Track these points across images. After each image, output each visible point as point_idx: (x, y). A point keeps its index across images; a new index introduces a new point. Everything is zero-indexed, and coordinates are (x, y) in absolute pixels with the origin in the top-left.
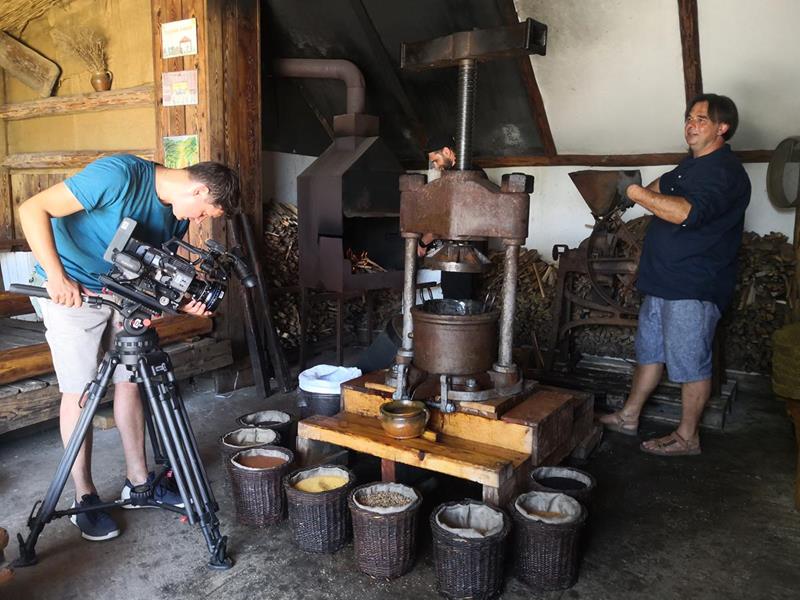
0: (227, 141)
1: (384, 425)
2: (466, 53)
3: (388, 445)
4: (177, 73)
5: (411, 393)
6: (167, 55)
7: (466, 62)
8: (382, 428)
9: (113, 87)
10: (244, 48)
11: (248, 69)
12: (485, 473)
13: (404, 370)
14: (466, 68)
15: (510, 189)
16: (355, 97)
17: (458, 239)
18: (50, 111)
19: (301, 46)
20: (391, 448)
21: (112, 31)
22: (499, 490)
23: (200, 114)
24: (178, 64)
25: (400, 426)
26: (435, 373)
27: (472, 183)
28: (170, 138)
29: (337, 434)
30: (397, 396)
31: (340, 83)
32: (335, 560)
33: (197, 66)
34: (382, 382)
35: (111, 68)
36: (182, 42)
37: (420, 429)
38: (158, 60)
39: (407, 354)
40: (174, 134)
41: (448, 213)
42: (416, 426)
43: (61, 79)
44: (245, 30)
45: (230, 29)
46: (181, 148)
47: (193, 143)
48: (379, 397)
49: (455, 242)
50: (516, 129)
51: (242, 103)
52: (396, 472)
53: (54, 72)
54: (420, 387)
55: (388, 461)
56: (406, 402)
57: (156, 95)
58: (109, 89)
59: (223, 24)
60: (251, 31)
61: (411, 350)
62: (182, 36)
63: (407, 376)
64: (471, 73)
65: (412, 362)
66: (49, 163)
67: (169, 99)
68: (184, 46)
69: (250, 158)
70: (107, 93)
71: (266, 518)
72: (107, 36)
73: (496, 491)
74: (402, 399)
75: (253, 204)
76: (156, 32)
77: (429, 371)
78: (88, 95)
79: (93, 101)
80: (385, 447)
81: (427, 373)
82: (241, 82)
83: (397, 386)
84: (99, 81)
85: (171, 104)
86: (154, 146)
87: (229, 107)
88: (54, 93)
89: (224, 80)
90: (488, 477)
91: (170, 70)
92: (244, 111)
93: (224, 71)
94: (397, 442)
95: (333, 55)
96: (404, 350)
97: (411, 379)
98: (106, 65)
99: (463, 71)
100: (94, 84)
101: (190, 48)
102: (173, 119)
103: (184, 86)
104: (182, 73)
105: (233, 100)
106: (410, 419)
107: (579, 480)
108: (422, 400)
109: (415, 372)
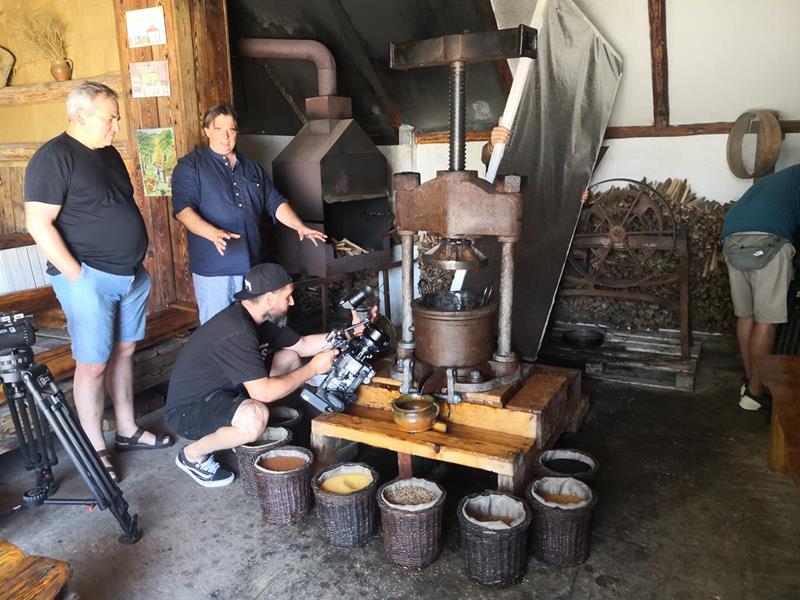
1: (397, 420)
2: (458, 56)
3: (403, 439)
4: (146, 63)
5: (420, 388)
6: (132, 45)
7: (458, 66)
8: (394, 422)
9: (74, 76)
10: (213, 35)
11: (218, 57)
12: (500, 463)
13: (410, 365)
14: (458, 70)
15: (506, 190)
16: (327, 80)
17: (456, 237)
18: (6, 102)
19: (266, 25)
20: (407, 443)
21: (68, 16)
22: (514, 477)
23: (174, 106)
24: (146, 54)
25: (413, 421)
26: (439, 365)
27: (468, 184)
28: (144, 131)
29: (352, 431)
30: (405, 389)
31: (310, 64)
32: (366, 553)
33: (167, 56)
34: (389, 376)
35: (71, 56)
36: (149, 30)
37: (432, 422)
38: (123, 48)
39: (408, 346)
40: (147, 126)
41: (445, 213)
42: (429, 420)
43: (16, 67)
44: (212, 15)
45: (197, 15)
46: (156, 141)
47: (168, 136)
48: (385, 390)
49: (452, 240)
50: (485, 105)
51: (214, 92)
52: (412, 464)
53: (8, 60)
54: (428, 381)
55: (404, 454)
56: (415, 396)
57: (124, 86)
58: (70, 79)
59: (191, 10)
60: (217, 15)
61: (411, 342)
62: (148, 25)
63: (413, 369)
64: (463, 74)
65: (414, 353)
66: (10, 157)
67: (139, 90)
68: (151, 34)
70: (69, 83)
71: (293, 516)
72: (64, 21)
73: (511, 479)
74: (410, 393)
76: (120, 21)
77: (434, 364)
78: (48, 85)
79: (54, 92)
80: (401, 441)
81: (432, 366)
82: (212, 71)
83: (403, 378)
84: (59, 71)
85: (142, 95)
86: (126, 137)
87: (202, 96)
88: (8, 83)
89: (196, 69)
90: (502, 467)
91: (138, 60)
92: (217, 99)
93: (196, 60)
94: (412, 436)
95: (301, 35)
96: (405, 342)
97: (416, 372)
98: (65, 53)
99: (455, 73)
100: (54, 74)
101: (159, 38)
102: (145, 111)
103: (154, 77)
104: (152, 63)
105: (205, 88)
106: (425, 414)
107: (582, 460)
108: (431, 394)
109: (419, 366)
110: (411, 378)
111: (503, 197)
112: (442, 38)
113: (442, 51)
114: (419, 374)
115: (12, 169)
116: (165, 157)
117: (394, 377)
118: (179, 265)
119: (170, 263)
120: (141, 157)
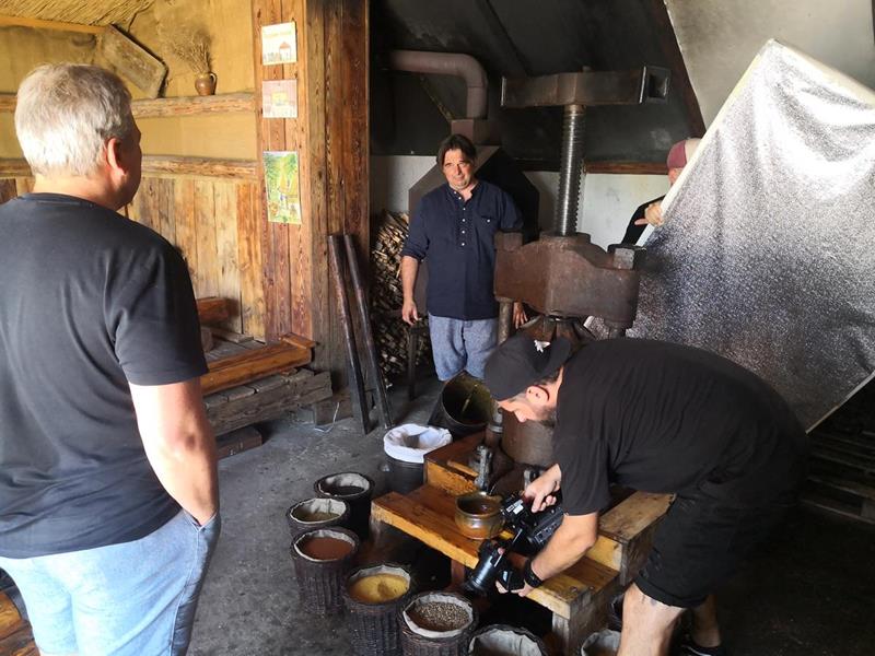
0: (330, 157)
2: (572, 99)
3: (458, 547)
4: (277, 82)
5: (491, 487)
6: (266, 62)
7: (574, 109)
9: (217, 91)
10: (349, 51)
11: (355, 73)
12: (555, 600)
14: (573, 116)
15: (615, 266)
16: (475, 100)
17: (555, 314)
18: (157, 114)
19: (419, 36)
20: (461, 551)
21: (214, 29)
22: (570, 622)
23: (299, 129)
24: (278, 72)
26: (520, 462)
27: (571, 253)
28: (271, 153)
30: (480, 482)
33: (296, 75)
34: (466, 464)
35: (215, 70)
36: (282, 47)
37: (498, 529)
38: (258, 64)
39: (497, 430)
40: (274, 149)
42: (493, 526)
43: (168, 78)
44: (352, 29)
45: (333, 30)
46: (281, 164)
47: (293, 160)
48: (462, 478)
49: (551, 317)
51: (347, 113)
53: (160, 73)
54: (501, 480)
55: (457, 563)
56: (484, 495)
57: (257, 104)
58: (214, 94)
59: (326, 25)
60: (358, 29)
61: (501, 425)
62: (282, 41)
63: (491, 463)
64: (578, 120)
65: (498, 441)
66: (157, 169)
67: (269, 110)
68: (283, 52)
69: (355, 172)
70: (211, 98)
71: (328, 608)
72: (211, 34)
73: (566, 623)
75: (358, 223)
76: (256, 36)
78: (191, 98)
79: (197, 106)
80: (455, 548)
81: (513, 460)
82: (346, 89)
83: (480, 470)
84: (202, 85)
85: (271, 116)
86: (255, 157)
87: (331, 118)
88: (161, 93)
89: (326, 88)
90: (559, 606)
91: (270, 79)
92: (349, 121)
93: (326, 79)
95: (454, 49)
96: (494, 424)
97: (493, 465)
98: (210, 66)
99: (570, 118)
100: (197, 88)
101: (289, 56)
102: (274, 132)
103: (283, 97)
104: (282, 82)
105: (336, 110)
109: (500, 458)
110: (487, 471)
111: (610, 272)
112: (556, 76)
113: (555, 92)
114: (497, 468)
115: (161, 180)
116: (288, 182)
117: (471, 465)
118: (296, 297)
119: (287, 294)
120: (267, 180)
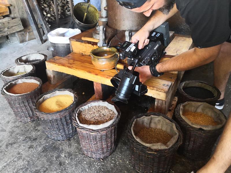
1: (93, 62)
3: (97, 75)
5: (108, 43)
8: (92, 64)
12: (157, 92)
13: (103, 29)
20: (99, 77)
22: (166, 102)
25: (104, 63)
26: (121, 30)
30: (100, 44)
34: (91, 37)
37: (114, 64)
39: (104, 20)
48: (90, 45)
52: (102, 89)
55: (97, 83)
56: (105, 48)
61: (106, 17)
63: (105, 32)
65: (107, 24)
73: (164, 102)
74: (103, 46)
77: (118, 29)
80: (95, 76)
81: (117, 30)
83: (100, 38)
90: (159, 94)
94: (102, 72)
96: (102, 17)
97: (107, 34)
106: (111, 59)
108: (115, 47)
109: (109, 30)
110: (104, 37)
114: (109, 35)
117: (94, 37)
